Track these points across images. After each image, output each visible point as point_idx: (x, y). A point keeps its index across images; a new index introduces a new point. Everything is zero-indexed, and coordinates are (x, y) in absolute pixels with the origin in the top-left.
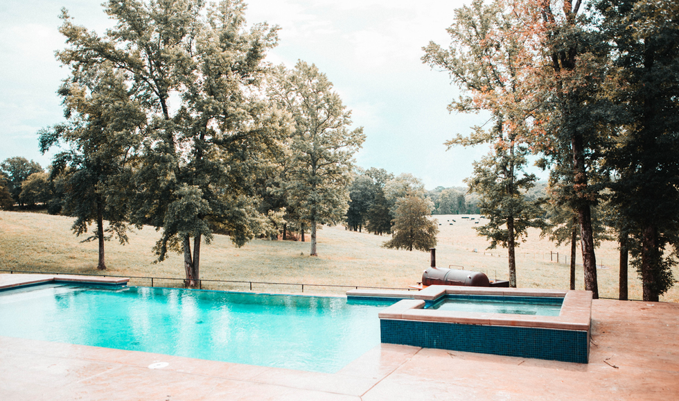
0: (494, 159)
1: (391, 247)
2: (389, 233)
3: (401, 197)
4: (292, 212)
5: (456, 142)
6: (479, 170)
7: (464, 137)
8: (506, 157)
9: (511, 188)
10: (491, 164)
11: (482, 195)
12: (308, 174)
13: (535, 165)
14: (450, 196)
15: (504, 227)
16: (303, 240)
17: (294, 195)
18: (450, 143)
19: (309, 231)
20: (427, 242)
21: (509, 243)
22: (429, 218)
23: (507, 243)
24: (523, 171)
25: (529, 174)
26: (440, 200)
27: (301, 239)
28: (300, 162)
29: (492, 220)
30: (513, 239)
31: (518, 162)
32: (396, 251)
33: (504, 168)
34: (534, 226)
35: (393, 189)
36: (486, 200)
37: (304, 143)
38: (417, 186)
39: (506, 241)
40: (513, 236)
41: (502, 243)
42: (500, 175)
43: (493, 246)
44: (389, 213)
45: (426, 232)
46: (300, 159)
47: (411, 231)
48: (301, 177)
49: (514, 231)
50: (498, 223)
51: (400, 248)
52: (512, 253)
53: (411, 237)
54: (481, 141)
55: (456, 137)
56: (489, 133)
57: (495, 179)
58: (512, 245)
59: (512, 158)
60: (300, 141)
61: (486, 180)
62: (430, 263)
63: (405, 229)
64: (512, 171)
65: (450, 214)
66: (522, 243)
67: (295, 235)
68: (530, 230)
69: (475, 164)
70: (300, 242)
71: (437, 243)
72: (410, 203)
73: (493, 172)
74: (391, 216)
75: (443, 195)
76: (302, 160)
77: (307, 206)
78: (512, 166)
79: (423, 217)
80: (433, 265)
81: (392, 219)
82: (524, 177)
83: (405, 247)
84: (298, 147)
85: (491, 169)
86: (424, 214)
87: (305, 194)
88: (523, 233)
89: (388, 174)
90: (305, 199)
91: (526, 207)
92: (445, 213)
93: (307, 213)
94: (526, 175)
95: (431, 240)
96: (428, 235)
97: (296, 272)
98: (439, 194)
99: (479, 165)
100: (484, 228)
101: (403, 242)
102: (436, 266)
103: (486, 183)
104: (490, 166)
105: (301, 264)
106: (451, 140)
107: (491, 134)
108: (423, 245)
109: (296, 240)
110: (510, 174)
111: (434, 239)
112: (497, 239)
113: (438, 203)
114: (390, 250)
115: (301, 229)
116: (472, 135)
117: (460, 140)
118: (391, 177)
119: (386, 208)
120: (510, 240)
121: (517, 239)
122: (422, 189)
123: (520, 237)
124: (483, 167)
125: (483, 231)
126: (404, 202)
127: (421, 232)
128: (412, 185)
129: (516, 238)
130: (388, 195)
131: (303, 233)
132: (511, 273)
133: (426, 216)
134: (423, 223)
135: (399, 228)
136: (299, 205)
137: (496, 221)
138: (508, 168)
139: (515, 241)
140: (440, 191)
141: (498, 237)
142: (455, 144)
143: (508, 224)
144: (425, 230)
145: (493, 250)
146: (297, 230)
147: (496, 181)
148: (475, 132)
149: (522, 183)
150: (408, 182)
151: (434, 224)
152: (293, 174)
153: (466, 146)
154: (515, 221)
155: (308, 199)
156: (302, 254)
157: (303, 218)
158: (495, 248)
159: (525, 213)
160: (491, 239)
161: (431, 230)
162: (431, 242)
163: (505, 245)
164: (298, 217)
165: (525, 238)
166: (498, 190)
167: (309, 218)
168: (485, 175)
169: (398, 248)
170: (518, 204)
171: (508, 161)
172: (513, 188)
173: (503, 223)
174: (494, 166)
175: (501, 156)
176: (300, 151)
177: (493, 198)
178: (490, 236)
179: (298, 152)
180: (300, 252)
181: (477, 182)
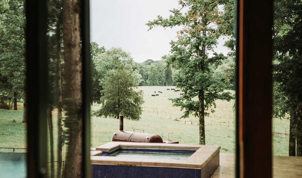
0: (189, 40)
1: (100, 115)
2: (99, 103)
3: (111, 69)
4: (5, 82)
5: (156, 23)
6: (176, 49)
7: (164, 18)
8: (199, 38)
9: (202, 65)
10: (186, 44)
11: (177, 71)
12: (21, 47)
13: (225, 45)
14: (158, 69)
15: (196, 99)
16: (16, 108)
17: (7, 66)
18: (152, 24)
19: (22, 100)
20: (133, 111)
21: (200, 113)
22: (136, 90)
23: (198, 113)
24: (213, 51)
25: (218, 53)
26: (149, 72)
27: (13, 108)
28: (13, 35)
29: (186, 92)
30: (203, 109)
31: (209, 43)
32: (104, 119)
33: (197, 48)
34: (221, 99)
35: (104, 62)
36: (181, 75)
37: (18, 18)
38: (127, 59)
39: (197, 111)
40: (203, 107)
41: (194, 113)
42: (194, 54)
43: (186, 115)
44: (100, 84)
45: (133, 102)
46: (13, 32)
47: (119, 101)
48: (14, 50)
49: (205, 102)
50: (191, 95)
51: (108, 117)
52: (202, 122)
53: (119, 107)
54: (178, 23)
55: (157, 19)
56: (185, 16)
57: (189, 57)
58: (203, 114)
59: (204, 39)
60: (14, 16)
61: (180, 58)
62: (119, 128)
63: (113, 99)
64: (203, 51)
65: (157, 85)
66: (211, 113)
67: (8, 104)
68: (218, 102)
69: (172, 43)
70: (12, 110)
71: (142, 112)
72: (117, 76)
73: (188, 51)
74: (101, 87)
75: (152, 68)
76: (15, 34)
77: (20, 77)
78: (204, 46)
79: (130, 88)
80: (122, 129)
81: (102, 89)
82: (214, 56)
83: (113, 116)
84: (12, 22)
85: (186, 48)
86: (131, 85)
87: (17, 66)
88: (212, 104)
89: (100, 47)
90: (18, 70)
91: (214, 82)
92: (154, 85)
93: (20, 83)
94: (215, 54)
95: (136, 110)
96: (134, 105)
97: (8, 138)
98: (148, 66)
99: (176, 45)
100: (179, 99)
101: (111, 111)
102: (124, 130)
103: (181, 60)
104: (185, 46)
105: (13, 131)
106: (153, 21)
107: (187, 17)
108: (129, 114)
109: (8, 109)
110: (202, 53)
111: (140, 108)
112: (190, 109)
113: (147, 76)
114: (99, 118)
115: (13, 98)
116: (171, 17)
117: (160, 22)
118: (103, 51)
119: (97, 80)
120: (200, 110)
121: (207, 110)
122: (130, 62)
123: (209, 108)
124: (179, 46)
125: (177, 102)
126: (113, 75)
127: (128, 103)
128: (121, 59)
129: (206, 108)
130: (99, 67)
131: (15, 102)
132: (201, 139)
133: (133, 88)
134: (129, 94)
135: (108, 98)
136: (12, 76)
137: (189, 94)
138: (200, 48)
139: (205, 111)
140: (149, 64)
141: (190, 107)
142: (156, 25)
143: (199, 97)
144: (132, 100)
145: (186, 118)
146: (10, 99)
147: (190, 59)
148: (173, 15)
149: (211, 60)
150: (118, 55)
151: (139, 95)
152: (7, 47)
153: (166, 27)
154: (205, 94)
155: (21, 70)
156: (14, 121)
157: (16, 88)
158: (188, 117)
159: (214, 87)
160: (185, 110)
161: (137, 100)
162: (137, 111)
163: (196, 114)
164: (11, 86)
165: (214, 109)
166: (191, 67)
167: (22, 89)
168: (181, 53)
169: (106, 116)
170: (207, 79)
171: (201, 42)
172: (204, 65)
173: (195, 95)
174: (189, 46)
175: (195, 37)
176: (14, 25)
177: (187, 73)
178: (184, 106)
179: (12, 26)
180: (13, 120)
181: (174, 59)
